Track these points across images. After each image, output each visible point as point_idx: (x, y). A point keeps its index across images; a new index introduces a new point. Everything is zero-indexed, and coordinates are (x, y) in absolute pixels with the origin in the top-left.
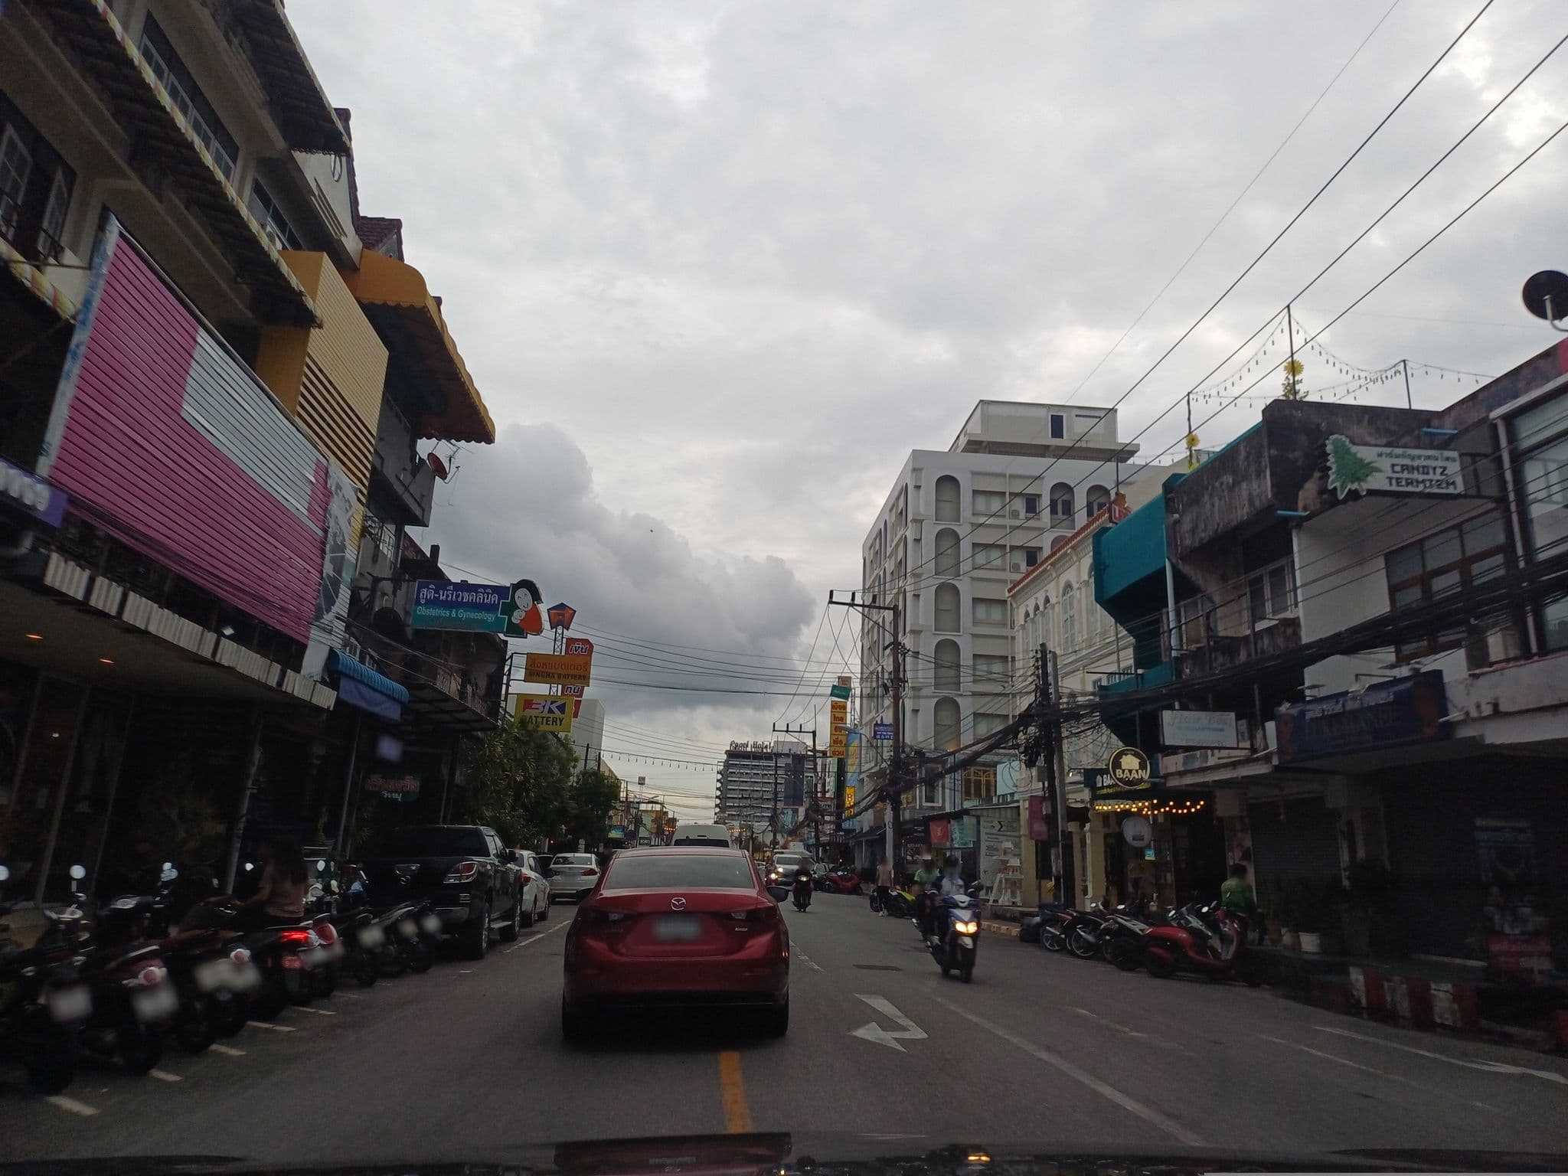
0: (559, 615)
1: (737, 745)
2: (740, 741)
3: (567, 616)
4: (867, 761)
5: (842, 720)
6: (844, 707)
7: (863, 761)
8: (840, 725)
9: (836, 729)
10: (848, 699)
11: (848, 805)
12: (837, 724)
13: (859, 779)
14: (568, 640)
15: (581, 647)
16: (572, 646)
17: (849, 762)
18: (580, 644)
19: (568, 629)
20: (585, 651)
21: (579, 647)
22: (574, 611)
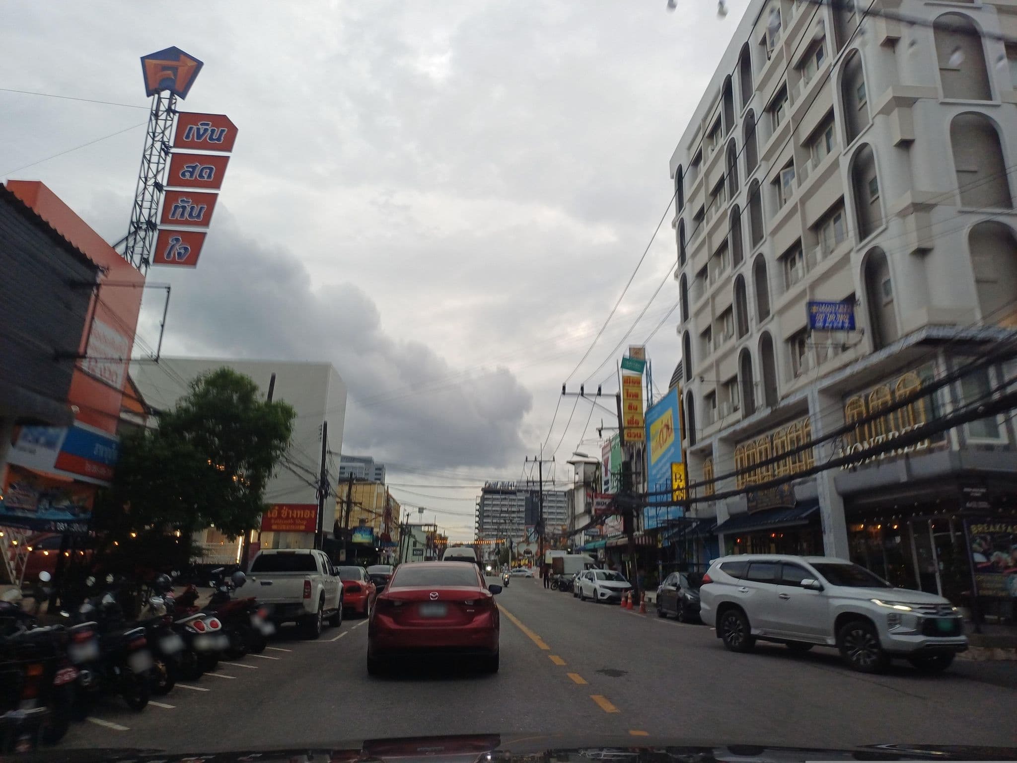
0: (165, 68)
1: (490, 484)
2: (491, 481)
3: (182, 71)
4: (709, 422)
5: (637, 396)
6: (638, 382)
7: (698, 425)
8: (635, 403)
9: (630, 407)
10: (642, 372)
11: (675, 487)
12: (631, 401)
13: (691, 453)
14: (183, 115)
15: (209, 132)
16: (191, 128)
17: (652, 444)
18: (208, 125)
19: (183, 96)
20: (219, 139)
21: (206, 130)
22: (199, 65)
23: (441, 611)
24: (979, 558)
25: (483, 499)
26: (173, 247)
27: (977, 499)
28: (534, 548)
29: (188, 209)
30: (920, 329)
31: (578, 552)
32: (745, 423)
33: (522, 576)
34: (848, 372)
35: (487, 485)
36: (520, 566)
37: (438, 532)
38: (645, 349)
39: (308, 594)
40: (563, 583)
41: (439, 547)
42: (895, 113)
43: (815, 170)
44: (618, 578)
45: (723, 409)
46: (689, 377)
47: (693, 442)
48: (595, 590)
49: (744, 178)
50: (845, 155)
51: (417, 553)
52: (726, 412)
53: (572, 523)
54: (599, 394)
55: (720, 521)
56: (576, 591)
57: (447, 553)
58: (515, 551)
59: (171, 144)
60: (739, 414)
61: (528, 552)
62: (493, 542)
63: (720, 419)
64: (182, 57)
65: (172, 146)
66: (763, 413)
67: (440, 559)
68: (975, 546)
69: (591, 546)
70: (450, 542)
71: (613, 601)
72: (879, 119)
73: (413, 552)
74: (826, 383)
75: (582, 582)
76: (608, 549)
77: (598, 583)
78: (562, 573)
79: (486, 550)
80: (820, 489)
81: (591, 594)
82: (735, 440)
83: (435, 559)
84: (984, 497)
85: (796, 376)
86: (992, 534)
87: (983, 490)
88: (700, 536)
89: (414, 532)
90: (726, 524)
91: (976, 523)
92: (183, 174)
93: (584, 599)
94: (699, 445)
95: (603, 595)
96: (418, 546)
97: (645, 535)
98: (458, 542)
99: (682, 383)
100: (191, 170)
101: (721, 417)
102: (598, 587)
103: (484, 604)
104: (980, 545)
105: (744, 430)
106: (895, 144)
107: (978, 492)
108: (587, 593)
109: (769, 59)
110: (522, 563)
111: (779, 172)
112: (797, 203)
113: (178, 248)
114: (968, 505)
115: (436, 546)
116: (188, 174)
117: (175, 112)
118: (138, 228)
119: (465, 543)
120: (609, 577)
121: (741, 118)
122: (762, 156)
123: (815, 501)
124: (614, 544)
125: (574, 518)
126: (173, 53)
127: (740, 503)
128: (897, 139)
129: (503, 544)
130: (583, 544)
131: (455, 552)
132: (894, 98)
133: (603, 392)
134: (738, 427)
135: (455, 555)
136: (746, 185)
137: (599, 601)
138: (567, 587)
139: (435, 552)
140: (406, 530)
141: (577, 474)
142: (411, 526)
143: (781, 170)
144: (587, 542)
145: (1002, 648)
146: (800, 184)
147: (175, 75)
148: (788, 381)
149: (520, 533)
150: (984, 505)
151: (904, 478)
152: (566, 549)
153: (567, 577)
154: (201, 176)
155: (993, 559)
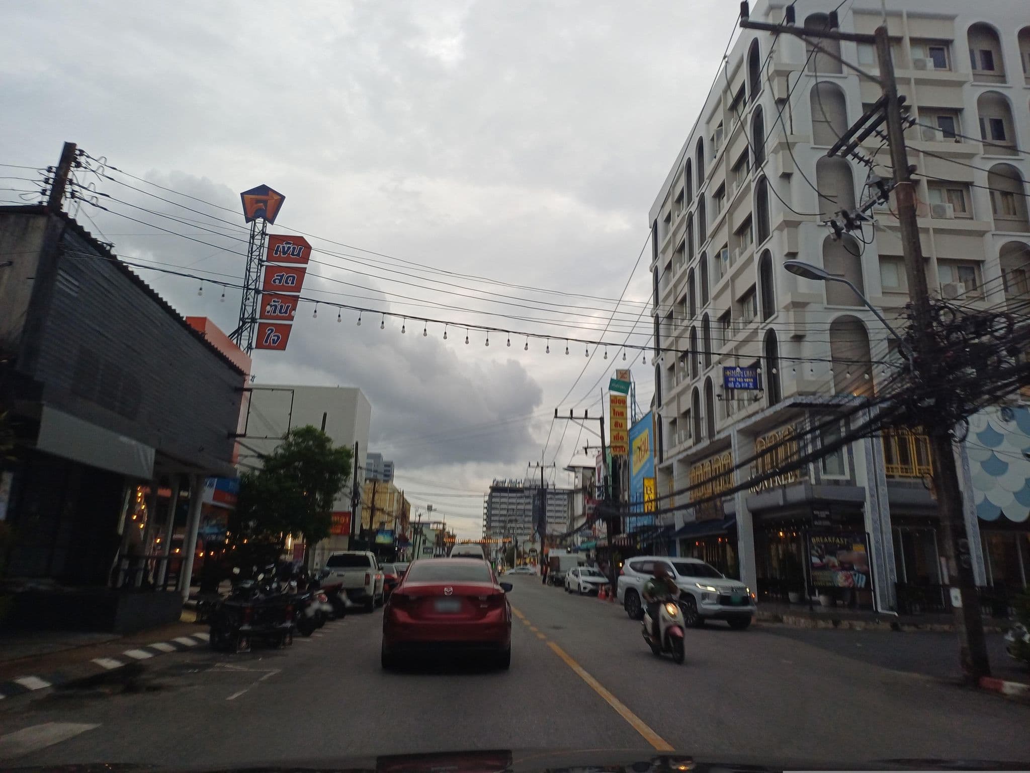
0: (258, 201)
1: (498, 482)
2: (500, 478)
3: (271, 203)
4: (672, 445)
5: (622, 414)
6: (624, 402)
7: (665, 448)
8: (620, 421)
9: (616, 424)
10: (627, 393)
11: (646, 498)
12: (616, 420)
13: (659, 469)
14: (272, 237)
15: (291, 249)
16: (278, 247)
17: (634, 458)
18: (290, 244)
19: (272, 222)
20: (298, 255)
21: (289, 248)
22: (282, 198)
23: (455, 606)
24: (815, 560)
25: (491, 496)
26: (269, 335)
27: (822, 519)
28: (538, 547)
29: (279, 307)
30: (792, 396)
31: (576, 550)
32: (694, 450)
33: (526, 574)
34: (754, 419)
35: (495, 483)
36: (525, 564)
37: (447, 530)
38: (630, 371)
39: (367, 582)
40: (557, 579)
41: (448, 545)
42: (786, 231)
43: (741, 257)
44: (599, 575)
45: (681, 434)
46: (660, 405)
47: (661, 460)
48: (579, 584)
49: (697, 247)
50: (756, 253)
51: (428, 551)
52: (683, 439)
53: (572, 524)
54: (586, 417)
55: (677, 528)
56: (567, 585)
57: (454, 551)
58: (521, 549)
59: (265, 258)
60: (690, 442)
61: (533, 550)
62: (500, 541)
63: (679, 443)
64: (270, 192)
65: (266, 260)
66: (705, 443)
67: (448, 555)
68: (814, 552)
69: (585, 546)
70: (458, 540)
71: (593, 593)
72: (776, 234)
73: (424, 551)
74: (742, 426)
75: (570, 577)
76: (598, 549)
77: (582, 579)
78: (558, 570)
79: (493, 548)
80: (737, 507)
81: (576, 588)
82: (690, 461)
83: (444, 556)
84: (828, 518)
85: (728, 415)
86: (825, 544)
87: (827, 513)
88: (662, 540)
89: (425, 531)
90: (682, 531)
91: (815, 536)
92: (274, 281)
93: (571, 592)
94: (666, 464)
95: (585, 588)
96: (428, 544)
97: (627, 538)
98: (467, 540)
99: (655, 408)
100: (279, 278)
101: (680, 442)
102: (581, 582)
103: (497, 600)
104: (817, 552)
105: (695, 454)
106: (785, 254)
107: (823, 514)
108: (573, 587)
109: (715, 157)
110: (528, 561)
111: (720, 251)
112: (729, 280)
113: (273, 337)
114: (816, 523)
115: (444, 544)
116: (277, 281)
117: (267, 235)
118: (244, 323)
119: (473, 540)
120: (592, 574)
121: (697, 197)
122: (709, 235)
123: (733, 516)
124: (603, 545)
125: (574, 519)
126: (263, 190)
127: (690, 514)
128: (786, 252)
129: (510, 542)
130: (579, 544)
131: (463, 550)
132: (784, 221)
133: (589, 416)
134: (690, 452)
135: (462, 552)
136: (699, 253)
137: (582, 594)
138: (559, 582)
139: (444, 549)
140: (418, 528)
141: (577, 477)
142: (423, 524)
143: (722, 249)
144: (583, 542)
145: (824, 621)
146: (731, 266)
147: (266, 206)
148: (722, 418)
149: (526, 531)
150: (827, 523)
151: (781, 503)
152: (566, 548)
153: (560, 575)
154: (286, 282)
155: (824, 560)
